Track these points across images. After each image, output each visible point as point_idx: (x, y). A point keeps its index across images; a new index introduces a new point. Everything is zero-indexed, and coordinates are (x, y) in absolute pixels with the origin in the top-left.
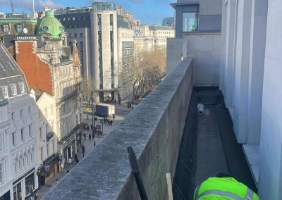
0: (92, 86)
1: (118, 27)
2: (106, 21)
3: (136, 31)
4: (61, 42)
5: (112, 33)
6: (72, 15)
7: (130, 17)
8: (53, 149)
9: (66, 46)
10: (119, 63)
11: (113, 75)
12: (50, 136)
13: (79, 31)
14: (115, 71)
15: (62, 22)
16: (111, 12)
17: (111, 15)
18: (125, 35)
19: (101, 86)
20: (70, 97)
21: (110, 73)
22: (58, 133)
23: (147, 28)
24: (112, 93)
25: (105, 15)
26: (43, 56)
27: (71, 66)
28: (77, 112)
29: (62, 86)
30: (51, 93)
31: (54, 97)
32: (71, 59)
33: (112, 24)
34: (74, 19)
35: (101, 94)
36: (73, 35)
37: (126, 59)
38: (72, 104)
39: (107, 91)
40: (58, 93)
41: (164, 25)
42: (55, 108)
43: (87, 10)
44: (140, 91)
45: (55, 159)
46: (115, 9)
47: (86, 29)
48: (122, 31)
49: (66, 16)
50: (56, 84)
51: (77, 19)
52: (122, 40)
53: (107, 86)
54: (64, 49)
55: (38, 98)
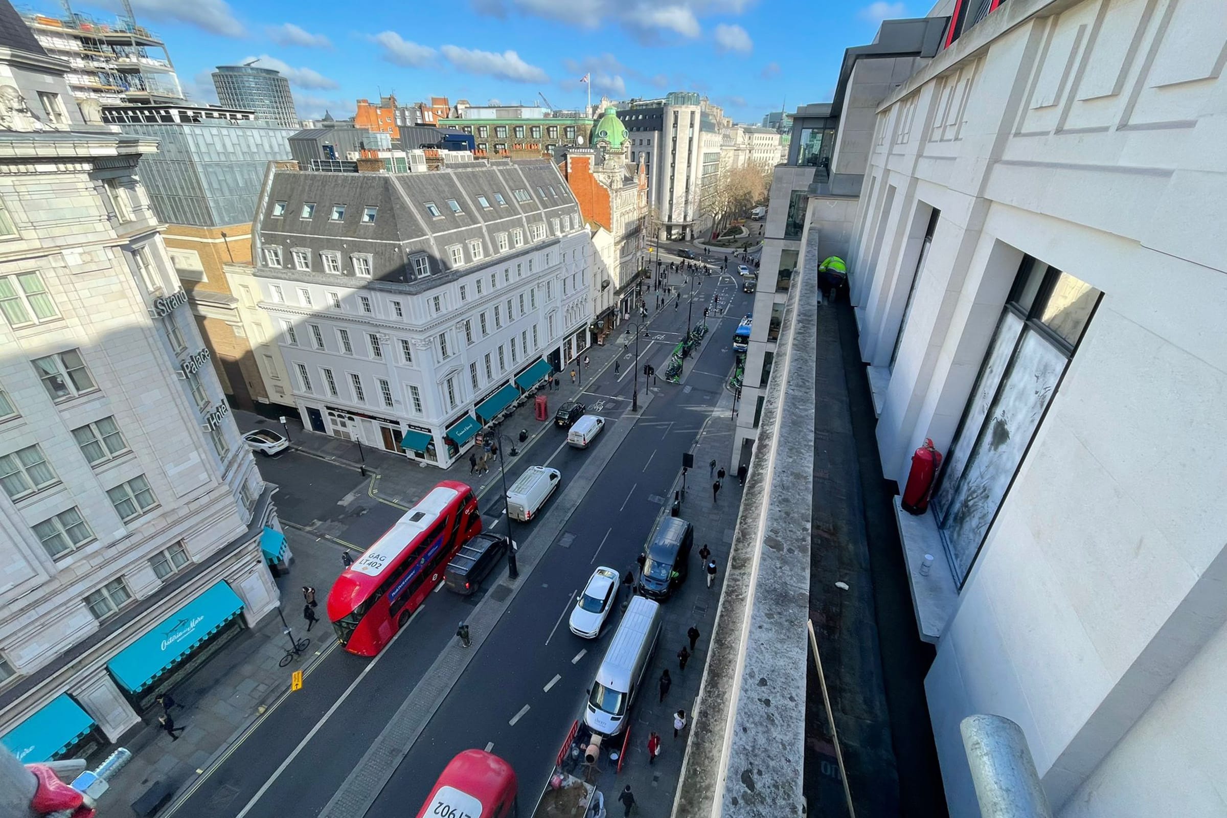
0: (658, 219)
1: (701, 130)
2: (685, 121)
3: (726, 136)
4: (624, 156)
5: (691, 140)
6: (637, 112)
7: (719, 115)
8: (608, 300)
9: (628, 161)
10: (696, 185)
11: (686, 202)
12: (605, 285)
13: (645, 136)
14: (690, 197)
15: (624, 121)
16: (692, 108)
17: (693, 113)
18: (710, 143)
19: (670, 218)
20: (633, 233)
21: (684, 199)
22: (617, 283)
23: (740, 132)
24: (684, 228)
25: (685, 111)
26: (601, 178)
27: (635, 191)
28: (639, 254)
29: (623, 219)
30: (608, 229)
31: (613, 234)
32: (636, 181)
33: (692, 125)
34: (640, 117)
35: (669, 229)
36: (638, 142)
37: (708, 180)
38: (633, 243)
39: (677, 226)
40: (619, 228)
41: (764, 125)
42: (613, 248)
43: (659, 104)
44: (720, 226)
45: (608, 315)
46: (697, 103)
47: (656, 133)
48: (706, 136)
49: (631, 112)
50: (615, 215)
51: (644, 117)
52: (704, 150)
53: (678, 219)
54: (628, 166)
55: (594, 234)
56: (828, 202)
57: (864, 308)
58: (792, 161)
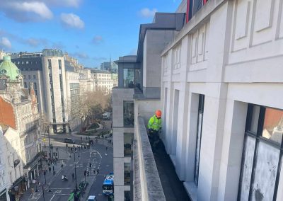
0: (47, 121)
1: (66, 71)
2: (55, 65)
3: (80, 74)
4: (20, 84)
5: (61, 76)
6: (25, 60)
7: (76, 62)
8: (19, 172)
9: (23, 87)
10: (68, 101)
11: (63, 111)
12: (16, 163)
13: (32, 73)
14: (65, 108)
15: (17, 65)
16: (59, 58)
17: (60, 61)
18: (71, 78)
19: (54, 120)
20: (32, 130)
21: (61, 109)
22: (24, 161)
23: (89, 72)
24: (64, 125)
25: (55, 60)
26: (5, 97)
27: (29, 105)
28: (37, 142)
29: (24, 121)
30: (14, 128)
31: (18, 131)
32: (29, 99)
33: (60, 68)
34: (27, 62)
35: (55, 127)
36: (27, 77)
37: (74, 98)
38: (32, 136)
39: (59, 125)
40: (22, 125)
41: (102, 68)
42: (19, 140)
43: (39, 55)
44: (86, 124)
45: (21, 182)
46: (62, 56)
47: (39, 72)
48: (70, 74)
49: (21, 59)
50: (19, 120)
51: (30, 63)
52: (69, 82)
53: (59, 120)
54: (23, 90)
55: (5, 132)
56: (145, 102)
57: (175, 154)
58: (121, 85)
